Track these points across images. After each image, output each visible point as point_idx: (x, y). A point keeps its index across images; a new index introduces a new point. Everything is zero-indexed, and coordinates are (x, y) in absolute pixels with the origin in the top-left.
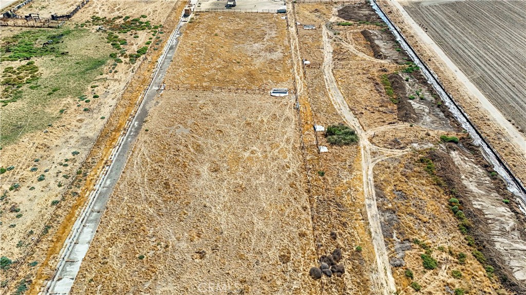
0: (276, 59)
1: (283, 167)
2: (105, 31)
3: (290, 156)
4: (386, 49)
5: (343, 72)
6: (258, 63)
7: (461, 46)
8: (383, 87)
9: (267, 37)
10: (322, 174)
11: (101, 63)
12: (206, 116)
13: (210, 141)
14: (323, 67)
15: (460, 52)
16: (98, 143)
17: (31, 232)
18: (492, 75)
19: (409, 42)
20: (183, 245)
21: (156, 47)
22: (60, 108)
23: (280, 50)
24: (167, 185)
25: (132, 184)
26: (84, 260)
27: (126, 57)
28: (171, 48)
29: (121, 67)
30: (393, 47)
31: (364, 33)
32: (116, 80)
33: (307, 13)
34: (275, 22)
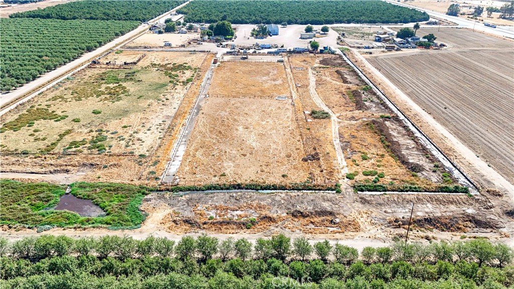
0: (278, 84)
1: (286, 127)
2: (162, 70)
3: (290, 123)
4: (351, 79)
5: (322, 89)
6: (266, 86)
7: (401, 78)
8: (347, 96)
9: (271, 74)
10: (309, 129)
11: (164, 85)
12: (237, 108)
13: (241, 118)
14: (309, 88)
15: (401, 81)
16: (175, 117)
17: (152, 147)
18: (419, 91)
19: (367, 76)
20: (234, 152)
21: (198, 78)
22: (148, 104)
23: (280, 80)
24: (220, 132)
25: (200, 132)
26: (184, 155)
27: (180, 82)
28: (208, 79)
29: (179, 87)
30: (356, 78)
31: (337, 72)
32: (177, 93)
33: (298, 62)
34: (277, 67)
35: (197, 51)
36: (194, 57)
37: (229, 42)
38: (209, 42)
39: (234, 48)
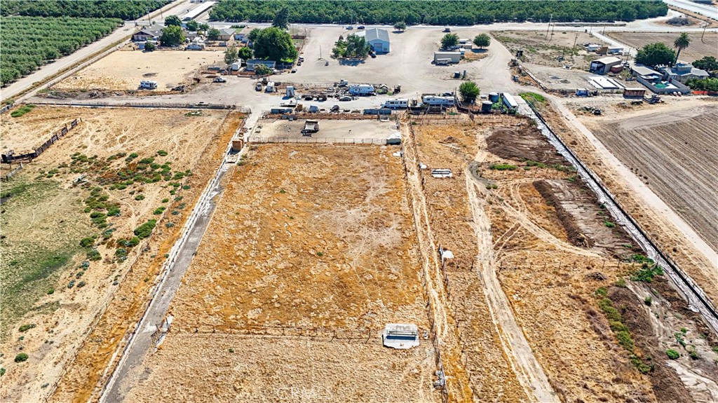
0: (389, 247)
2: (88, 185)
4: (586, 222)
5: (519, 278)
6: (356, 255)
8: (605, 321)
9: (371, 195)
11: (58, 261)
14: (477, 266)
23: (395, 225)
27: (110, 245)
28: (200, 222)
30: (598, 218)
31: (539, 186)
32: (76, 307)
33: (435, 144)
34: (384, 163)
35: (206, 106)
36: (191, 127)
37: (284, 77)
38: (242, 75)
39: (291, 96)
